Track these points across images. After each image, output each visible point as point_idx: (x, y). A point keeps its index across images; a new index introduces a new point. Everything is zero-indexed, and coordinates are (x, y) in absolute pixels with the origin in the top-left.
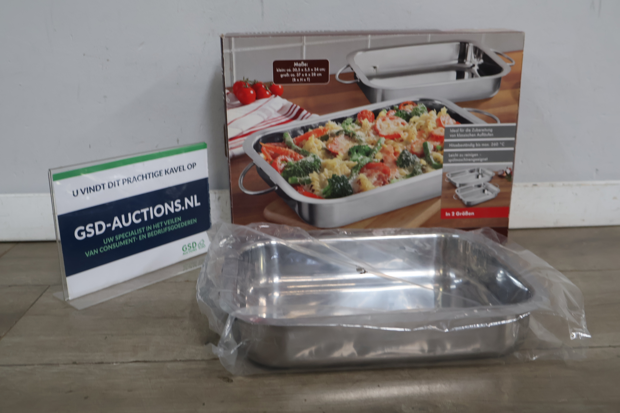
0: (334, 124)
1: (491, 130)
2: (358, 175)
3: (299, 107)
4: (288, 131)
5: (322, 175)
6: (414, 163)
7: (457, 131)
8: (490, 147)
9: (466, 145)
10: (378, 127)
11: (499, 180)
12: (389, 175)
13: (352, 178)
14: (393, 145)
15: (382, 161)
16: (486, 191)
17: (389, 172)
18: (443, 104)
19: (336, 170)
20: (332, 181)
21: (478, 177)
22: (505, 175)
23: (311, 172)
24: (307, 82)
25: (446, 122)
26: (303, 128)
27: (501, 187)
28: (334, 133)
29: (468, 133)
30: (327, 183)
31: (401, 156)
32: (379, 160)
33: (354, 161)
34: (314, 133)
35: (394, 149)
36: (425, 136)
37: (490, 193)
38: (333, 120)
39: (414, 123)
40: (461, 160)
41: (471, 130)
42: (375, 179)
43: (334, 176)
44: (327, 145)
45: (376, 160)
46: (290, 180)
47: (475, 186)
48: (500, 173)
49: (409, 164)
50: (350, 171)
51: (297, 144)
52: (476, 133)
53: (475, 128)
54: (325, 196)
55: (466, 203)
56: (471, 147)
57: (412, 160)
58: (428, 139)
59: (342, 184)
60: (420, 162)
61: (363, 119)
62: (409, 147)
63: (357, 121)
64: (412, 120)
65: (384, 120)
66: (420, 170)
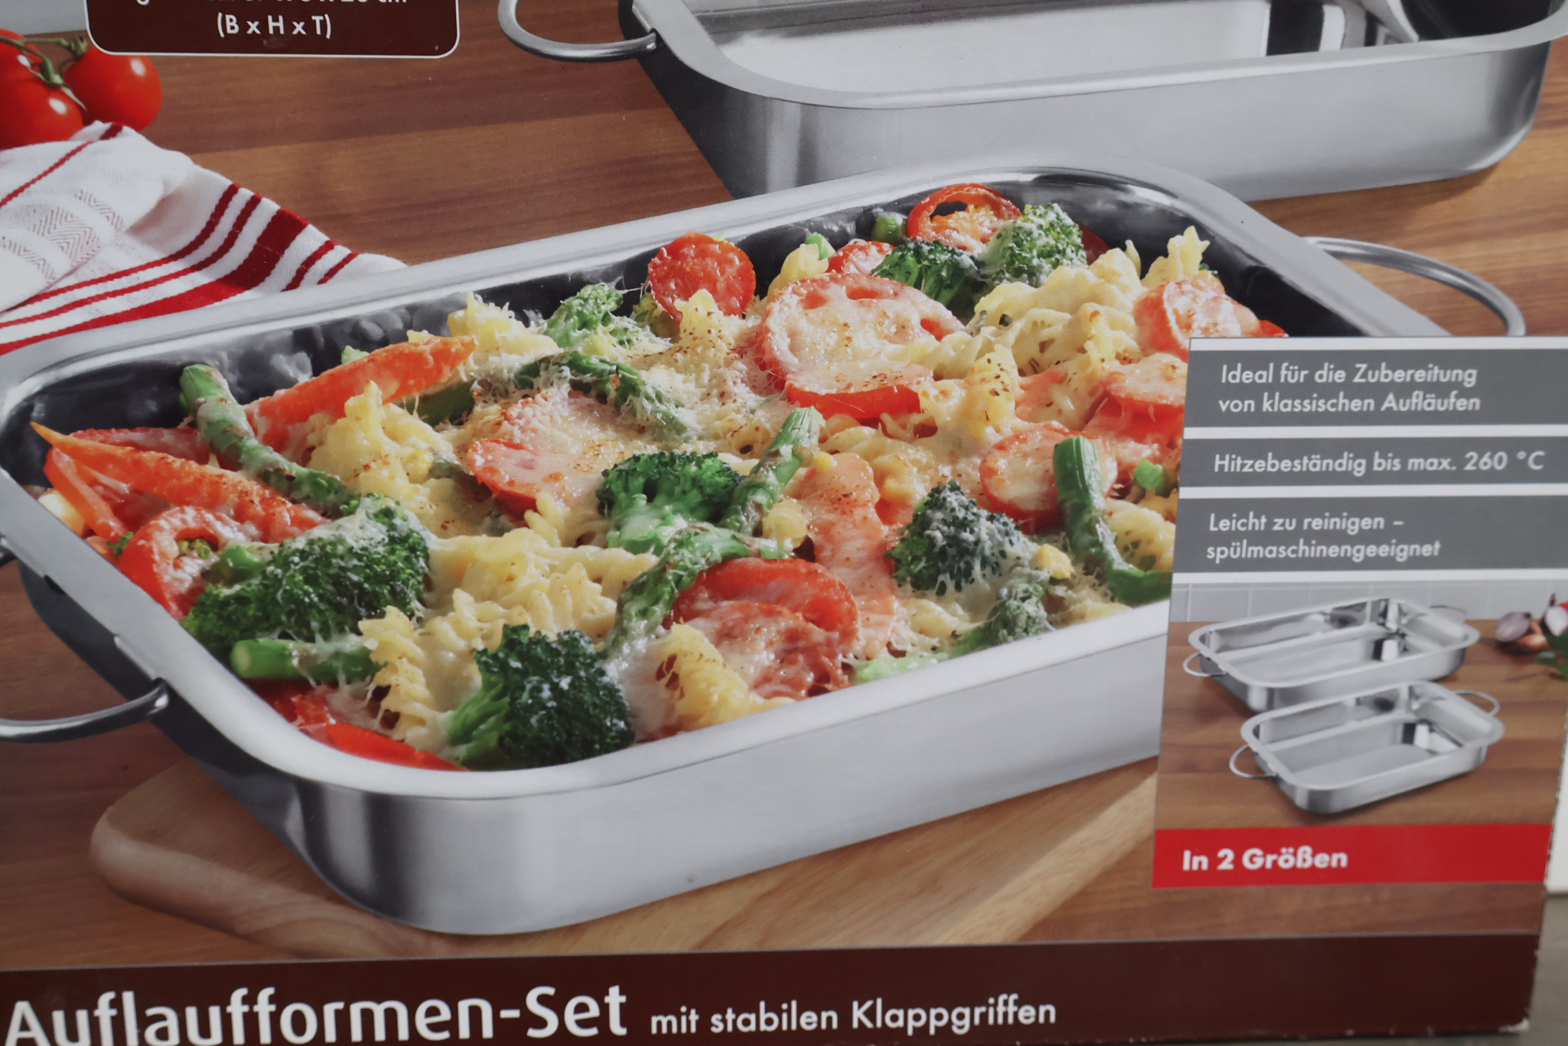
0: (501, 318)
1: (1470, 378)
2: (661, 630)
3: (269, 208)
4: (213, 353)
5: (442, 626)
6: (998, 565)
7: (1265, 376)
8: (1458, 476)
9: (1315, 464)
10: (779, 345)
11: (1503, 669)
12: (848, 635)
13: (626, 649)
14: (869, 456)
15: (807, 551)
16: (1422, 732)
17: (852, 616)
18: (1182, 207)
19: (527, 604)
20: (504, 666)
21: (1377, 652)
22: (1538, 639)
23: (375, 611)
24: (311, 43)
25: (1200, 321)
26: (302, 339)
27: (1508, 709)
28: (505, 374)
29: (1329, 391)
30: (477, 678)
31: (921, 523)
32: (789, 545)
33: (637, 547)
34: (382, 370)
35: (880, 479)
36: (1068, 404)
37: (1443, 744)
38: (495, 296)
39: (1004, 321)
40: (1283, 552)
41: (1352, 372)
42: (765, 657)
43: (513, 637)
44: (462, 449)
45: (768, 545)
46: (241, 654)
47: (1359, 702)
48: (1507, 632)
49: (967, 573)
50: (611, 605)
51: (277, 441)
52: (1379, 391)
53: (1374, 358)
54: (462, 751)
55: (1301, 800)
56: (1347, 478)
57: (988, 547)
58: (1082, 423)
59: (565, 683)
60: (1036, 563)
61: (686, 294)
62: (970, 468)
63: (645, 303)
64: (988, 304)
65: (813, 301)
66: (1033, 608)
